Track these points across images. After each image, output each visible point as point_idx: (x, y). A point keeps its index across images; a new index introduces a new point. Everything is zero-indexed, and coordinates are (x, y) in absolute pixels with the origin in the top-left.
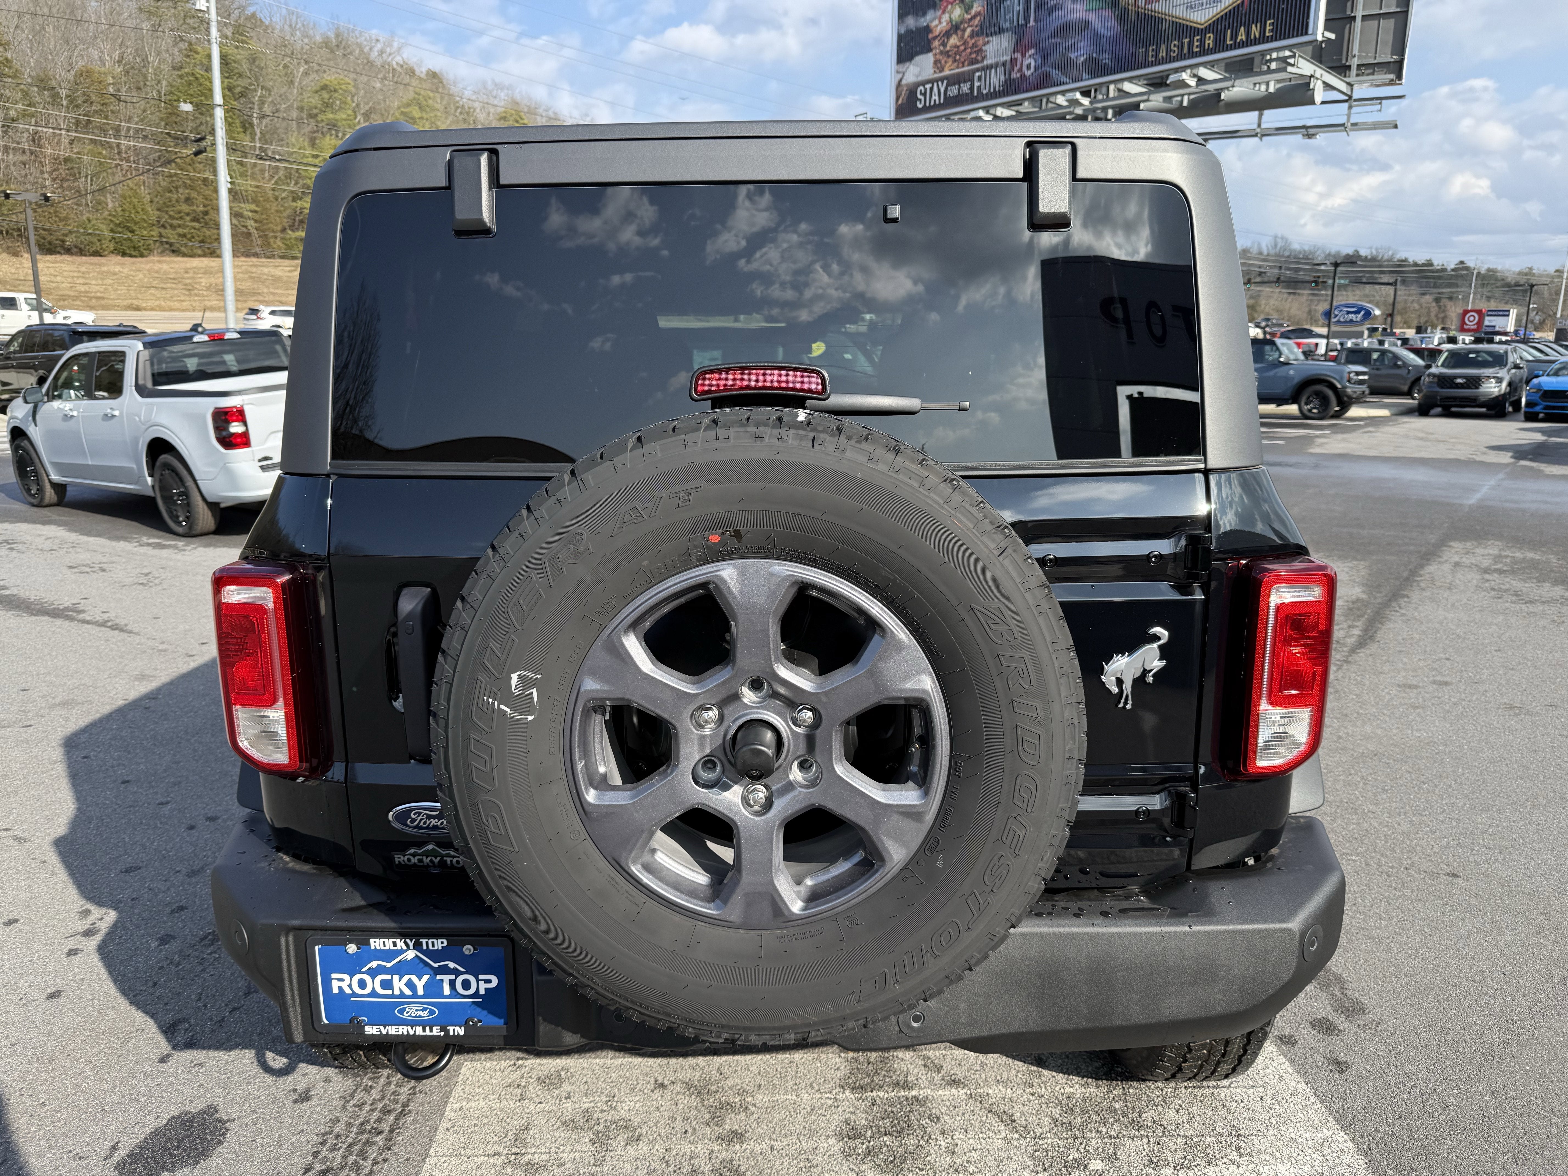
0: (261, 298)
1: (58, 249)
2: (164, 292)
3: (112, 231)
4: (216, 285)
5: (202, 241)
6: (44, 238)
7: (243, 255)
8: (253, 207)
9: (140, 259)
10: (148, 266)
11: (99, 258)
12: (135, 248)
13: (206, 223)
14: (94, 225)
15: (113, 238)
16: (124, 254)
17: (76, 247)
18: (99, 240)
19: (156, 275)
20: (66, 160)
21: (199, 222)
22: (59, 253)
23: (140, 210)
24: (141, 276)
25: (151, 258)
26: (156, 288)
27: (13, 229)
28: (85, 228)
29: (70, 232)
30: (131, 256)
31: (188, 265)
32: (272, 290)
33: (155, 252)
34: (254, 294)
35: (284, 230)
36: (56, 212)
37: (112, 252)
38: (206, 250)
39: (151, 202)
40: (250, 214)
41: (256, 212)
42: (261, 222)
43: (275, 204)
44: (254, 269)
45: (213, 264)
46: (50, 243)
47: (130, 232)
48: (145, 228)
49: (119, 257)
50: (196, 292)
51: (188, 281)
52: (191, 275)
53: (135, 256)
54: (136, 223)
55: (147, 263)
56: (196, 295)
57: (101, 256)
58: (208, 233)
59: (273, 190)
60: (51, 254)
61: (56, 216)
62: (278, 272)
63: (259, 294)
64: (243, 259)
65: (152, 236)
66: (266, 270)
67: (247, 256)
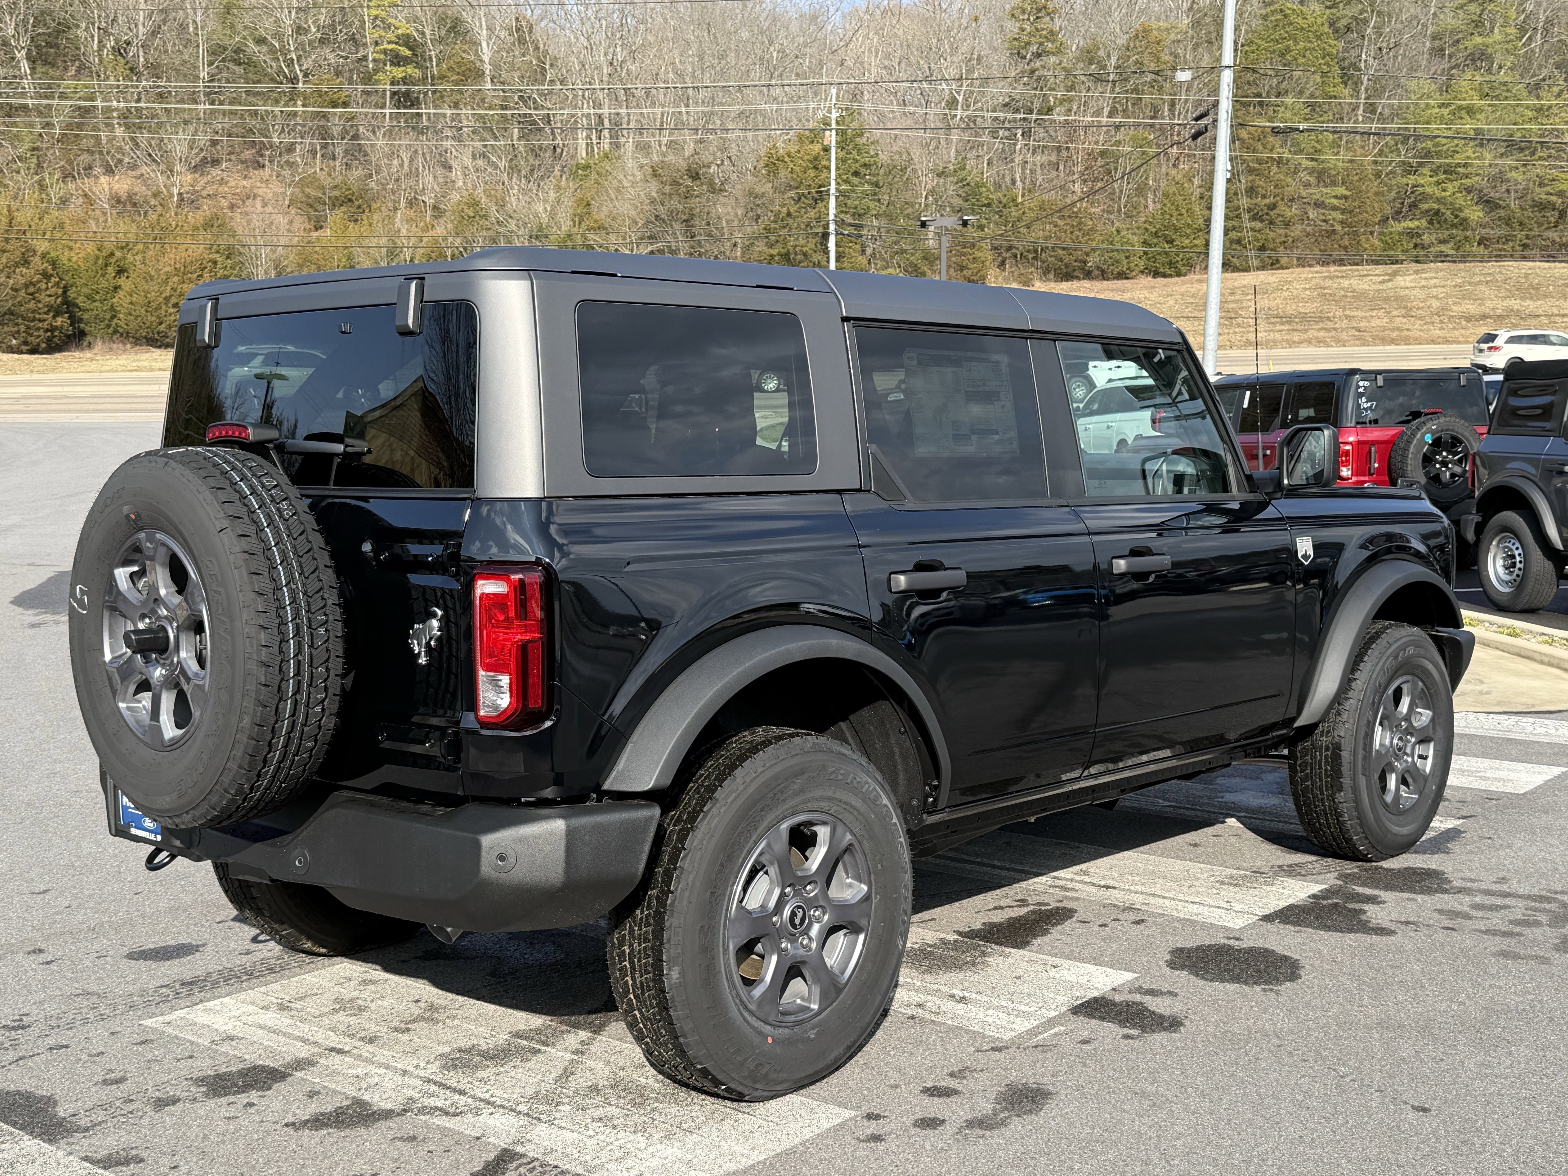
0: (1330, 325)
1: (1077, 273)
2: (1196, 323)
3: (1145, 243)
4: (1269, 309)
5: (1262, 248)
6: (1061, 260)
7: (1318, 263)
8: (1341, 190)
9: (1175, 279)
10: (1183, 289)
11: (1124, 281)
12: (1171, 264)
13: (1271, 223)
14: (1123, 237)
15: (1145, 253)
16: (1156, 274)
17: (1098, 268)
18: (1127, 258)
19: (1192, 300)
20: (1103, 154)
21: (1262, 221)
22: (1078, 278)
23: (1184, 211)
24: (1172, 303)
25: (1191, 277)
26: (1188, 317)
27: (1028, 251)
28: (1111, 243)
29: (1094, 250)
30: (1165, 276)
31: (1236, 284)
32: (1348, 312)
33: (1198, 267)
34: (1321, 319)
35: (1385, 220)
36: (1080, 223)
37: (1142, 272)
38: (1267, 260)
39: (1201, 198)
40: (1335, 202)
41: (1346, 198)
42: (1351, 212)
43: (1376, 184)
44: (1328, 283)
45: (1272, 279)
46: (1067, 266)
47: (1167, 242)
48: (1188, 236)
49: (1150, 278)
50: (1240, 320)
51: (1231, 306)
52: (1238, 297)
53: (1171, 276)
54: (1176, 230)
55: (1184, 283)
56: (1239, 325)
57: (1127, 278)
58: (1272, 235)
59: (1376, 162)
60: (1067, 281)
61: (1080, 230)
62: (1363, 285)
63: (1328, 319)
64: (1318, 268)
65: (1196, 246)
66: (1345, 283)
67: (1325, 263)
